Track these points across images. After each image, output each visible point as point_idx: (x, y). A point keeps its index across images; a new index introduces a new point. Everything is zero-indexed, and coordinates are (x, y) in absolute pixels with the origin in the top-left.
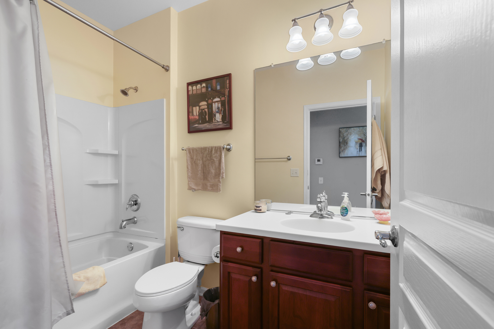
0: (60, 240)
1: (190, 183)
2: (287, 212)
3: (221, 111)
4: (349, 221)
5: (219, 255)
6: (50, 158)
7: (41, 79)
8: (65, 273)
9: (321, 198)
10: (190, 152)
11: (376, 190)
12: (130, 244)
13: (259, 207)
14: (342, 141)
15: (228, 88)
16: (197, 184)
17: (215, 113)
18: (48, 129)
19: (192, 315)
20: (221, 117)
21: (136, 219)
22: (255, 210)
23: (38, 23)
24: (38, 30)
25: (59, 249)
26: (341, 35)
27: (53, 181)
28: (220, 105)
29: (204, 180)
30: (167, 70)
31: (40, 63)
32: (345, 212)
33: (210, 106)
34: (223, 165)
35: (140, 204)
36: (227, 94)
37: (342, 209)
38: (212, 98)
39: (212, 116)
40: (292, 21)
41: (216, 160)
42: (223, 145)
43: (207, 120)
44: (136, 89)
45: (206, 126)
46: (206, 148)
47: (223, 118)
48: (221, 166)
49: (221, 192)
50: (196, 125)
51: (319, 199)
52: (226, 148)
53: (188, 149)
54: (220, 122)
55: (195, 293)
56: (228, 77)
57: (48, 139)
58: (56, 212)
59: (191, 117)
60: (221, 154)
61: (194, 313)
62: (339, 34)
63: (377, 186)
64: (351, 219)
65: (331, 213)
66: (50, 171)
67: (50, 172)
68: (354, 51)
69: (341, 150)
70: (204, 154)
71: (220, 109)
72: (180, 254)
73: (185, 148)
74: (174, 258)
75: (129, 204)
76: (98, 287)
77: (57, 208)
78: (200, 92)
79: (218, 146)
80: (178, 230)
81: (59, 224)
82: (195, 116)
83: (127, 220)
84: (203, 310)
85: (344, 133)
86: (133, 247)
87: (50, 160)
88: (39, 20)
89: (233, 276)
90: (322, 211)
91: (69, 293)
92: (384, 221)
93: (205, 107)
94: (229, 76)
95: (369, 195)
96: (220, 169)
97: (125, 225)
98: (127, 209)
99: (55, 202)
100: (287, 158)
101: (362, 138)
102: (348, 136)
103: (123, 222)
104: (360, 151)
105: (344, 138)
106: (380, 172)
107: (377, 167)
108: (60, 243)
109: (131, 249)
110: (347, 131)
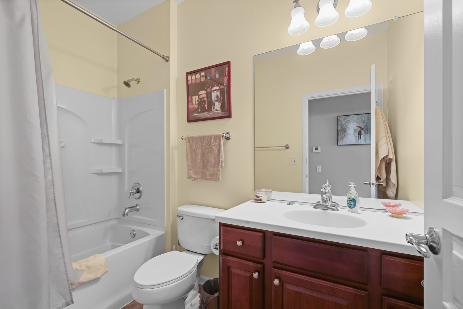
0: (59, 231)
1: (189, 171)
2: (288, 202)
3: (220, 99)
4: (357, 213)
5: (218, 247)
6: (49, 148)
7: (40, 69)
8: (65, 263)
9: (326, 189)
10: (189, 141)
11: (380, 179)
12: (133, 231)
13: (259, 197)
14: (341, 129)
15: (226, 75)
16: (196, 173)
17: (214, 101)
18: (47, 118)
19: (191, 305)
20: (220, 105)
21: (138, 207)
22: (255, 199)
23: (37, 13)
24: (38, 20)
25: (58, 239)
26: (347, 13)
27: (52, 171)
28: (219, 94)
29: (203, 168)
30: (167, 61)
31: (39, 52)
32: (352, 203)
33: (209, 95)
34: (222, 153)
35: (142, 192)
36: (226, 82)
37: (349, 200)
38: (211, 87)
39: (211, 104)
40: (294, 2)
41: (215, 149)
42: (222, 134)
43: (206, 109)
44: (138, 81)
45: (206, 115)
46: (205, 136)
47: (222, 107)
48: (220, 155)
49: (220, 181)
50: (196, 114)
51: (324, 189)
52: (225, 137)
53: (187, 138)
54: (219, 110)
55: (194, 283)
56: (227, 65)
57: (47, 129)
58: (55, 202)
59: (190, 106)
60: (220, 143)
61: (193, 303)
62: (346, 12)
63: (381, 175)
64: (359, 211)
65: (336, 204)
66: (49, 160)
67: (49, 162)
68: (360, 32)
69: (339, 138)
70: (203, 142)
71: (219, 97)
72: (180, 243)
73: (184, 137)
74: (174, 246)
75: (131, 192)
76: (99, 276)
77: (56, 198)
78: (200, 81)
79: (217, 135)
80: (178, 219)
81: (58, 214)
82: (194, 105)
83: (129, 208)
84: (202, 302)
85: (342, 122)
86: (135, 234)
87: (50, 150)
88: (38, 10)
89: (233, 270)
90: (327, 203)
91: (69, 283)
92: (398, 214)
93: (204, 96)
94: (228, 63)
95: (373, 184)
96: (219, 159)
97: (128, 212)
98: (129, 197)
99: (54, 192)
100: (286, 147)
101: (361, 125)
102: (346, 124)
103: (125, 209)
104: (359, 139)
105: (342, 126)
106: (384, 160)
107: (382, 156)
108: (59, 233)
109: (133, 236)
110: (345, 119)
